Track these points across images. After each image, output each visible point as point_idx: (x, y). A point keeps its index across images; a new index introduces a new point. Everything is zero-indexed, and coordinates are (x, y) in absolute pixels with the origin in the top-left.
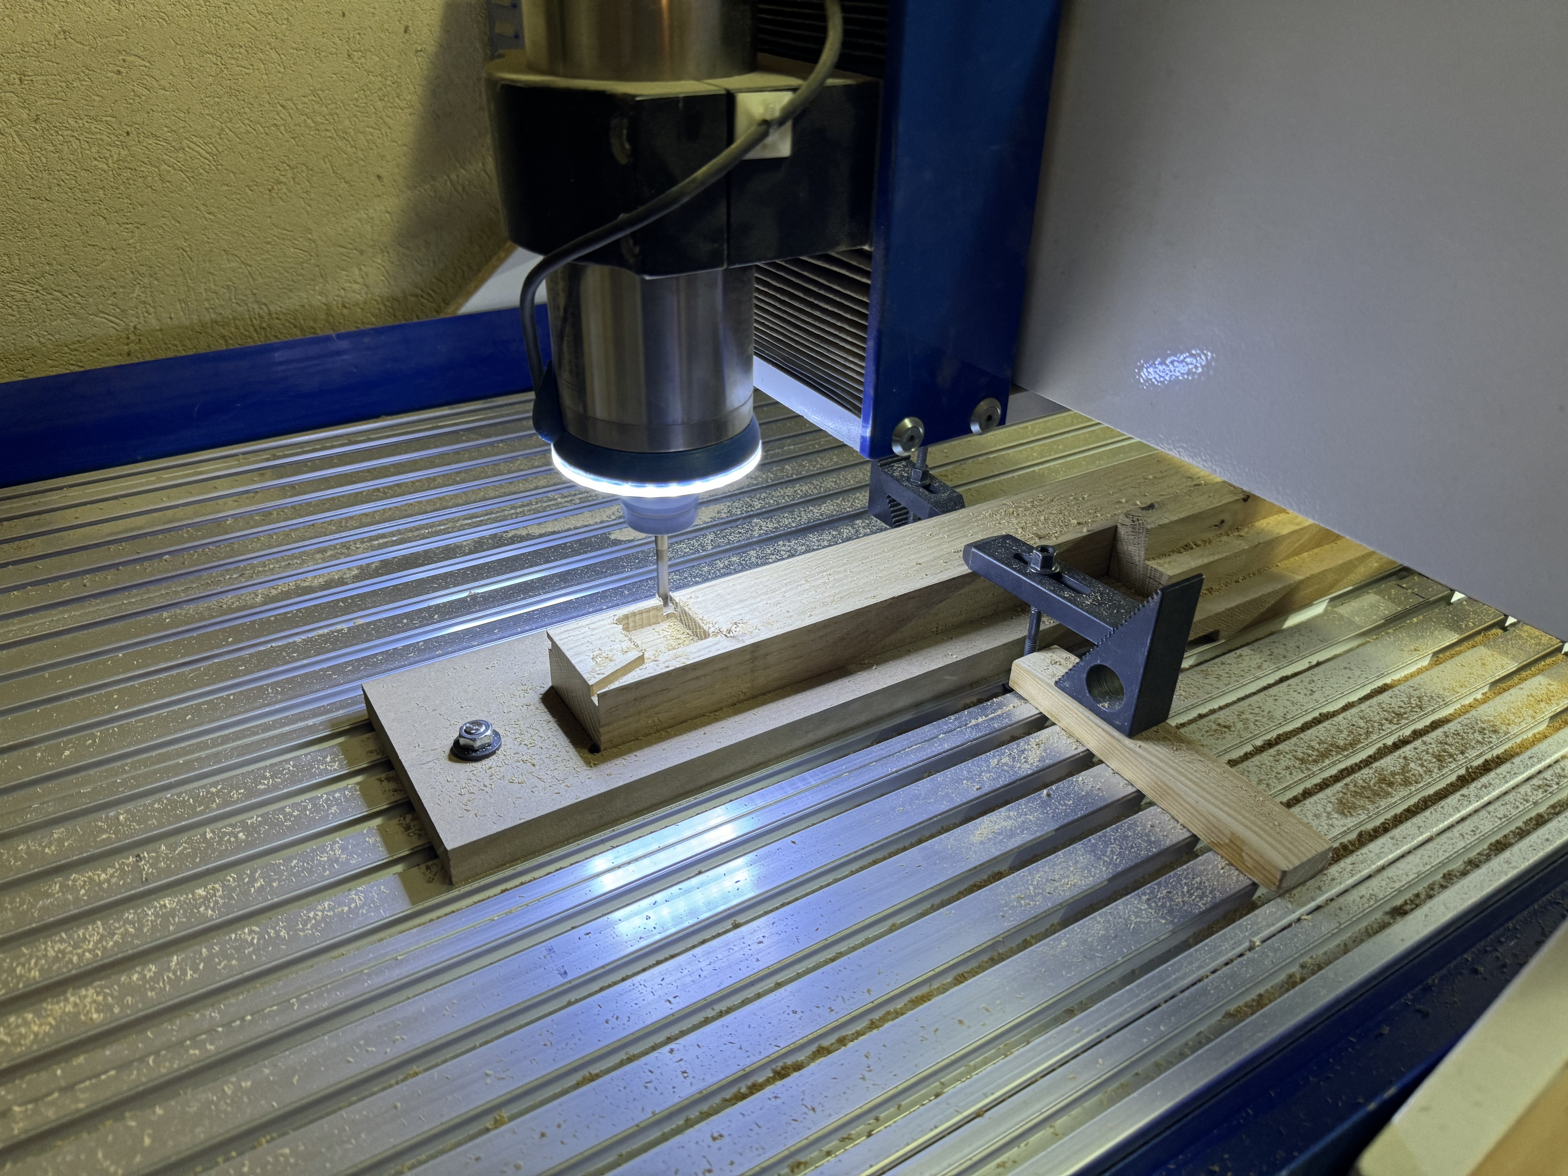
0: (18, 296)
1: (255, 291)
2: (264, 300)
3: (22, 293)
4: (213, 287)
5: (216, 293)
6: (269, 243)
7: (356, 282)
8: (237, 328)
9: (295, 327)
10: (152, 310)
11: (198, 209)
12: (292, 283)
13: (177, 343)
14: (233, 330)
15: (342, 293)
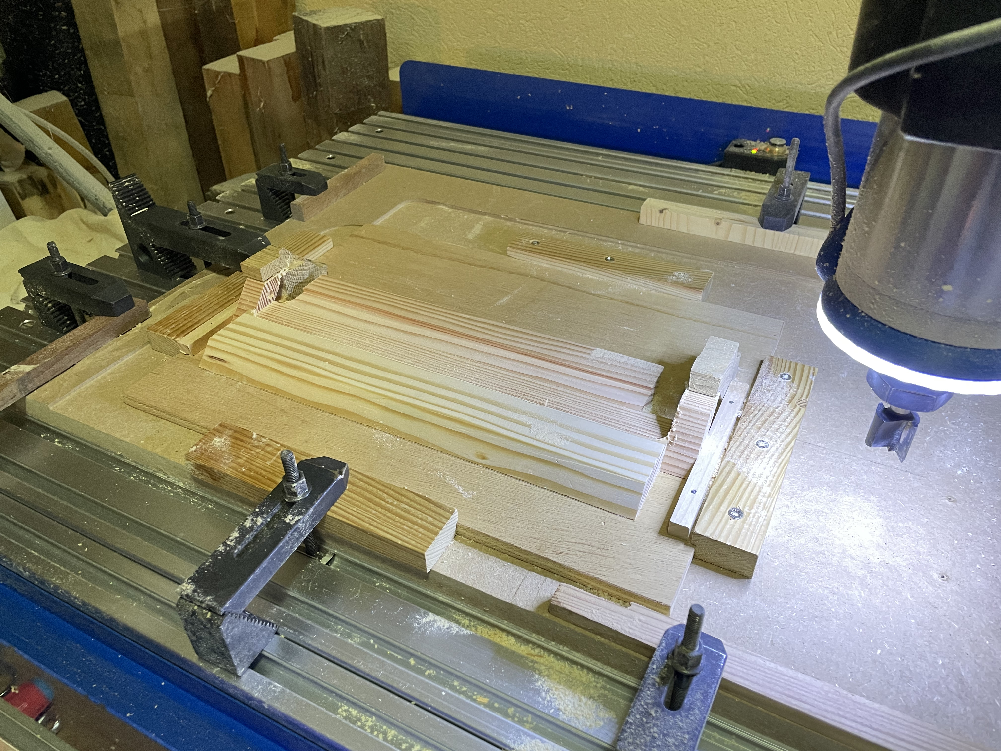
0: (523, 28)
1: (637, 56)
2: (641, 64)
3: (525, 26)
4: (615, 46)
5: (615, 51)
6: (654, 26)
7: (699, 67)
8: (621, 77)
9: (654, 86)
10: (581, 53)
12: (659, 56)
13: (588, 76)
14: (619, 77)
15: (688, 71)
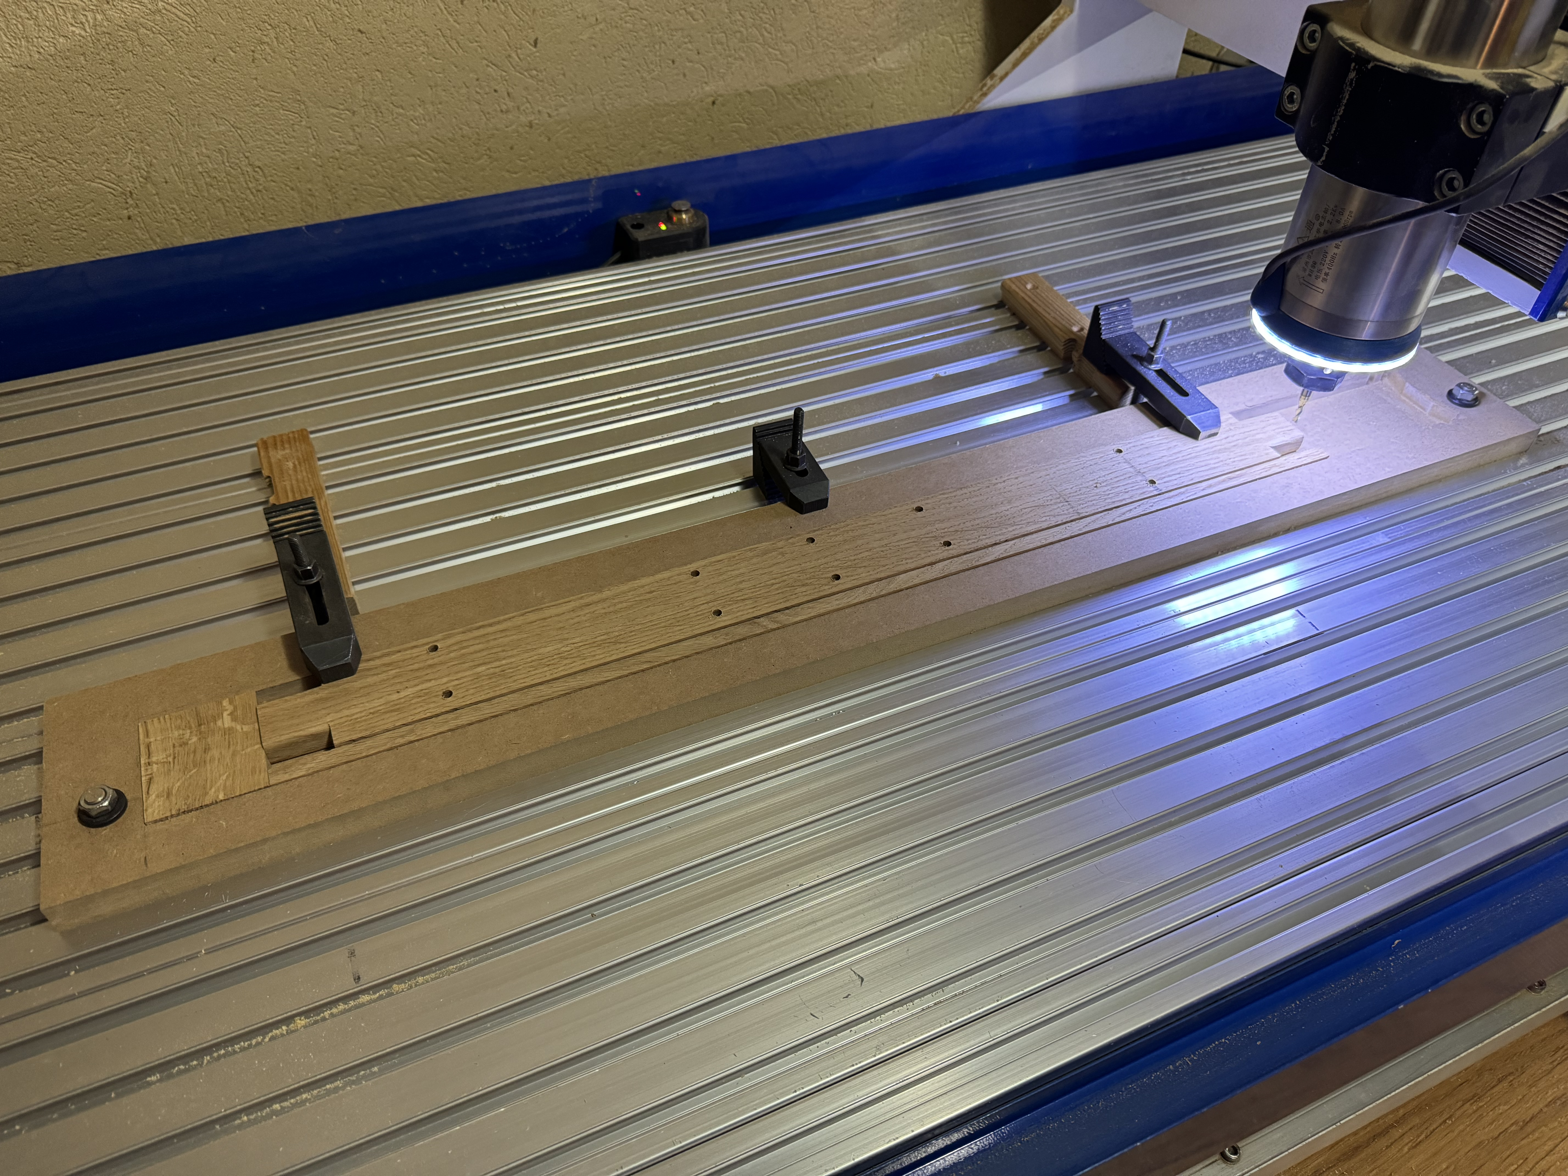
0: (15, 164)
1: (247, 154)
2: (257, 163)
3: (18, 161)
4: (204, 150)
5: (208, 157)
6: (256, 105)
7: (351, 144)
8: (233, 191)
11: (182, 74)
12: (283, 145)
13: (175, 206)
